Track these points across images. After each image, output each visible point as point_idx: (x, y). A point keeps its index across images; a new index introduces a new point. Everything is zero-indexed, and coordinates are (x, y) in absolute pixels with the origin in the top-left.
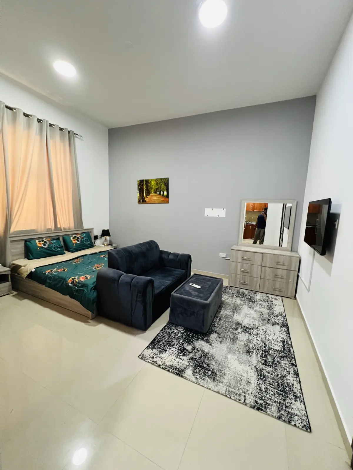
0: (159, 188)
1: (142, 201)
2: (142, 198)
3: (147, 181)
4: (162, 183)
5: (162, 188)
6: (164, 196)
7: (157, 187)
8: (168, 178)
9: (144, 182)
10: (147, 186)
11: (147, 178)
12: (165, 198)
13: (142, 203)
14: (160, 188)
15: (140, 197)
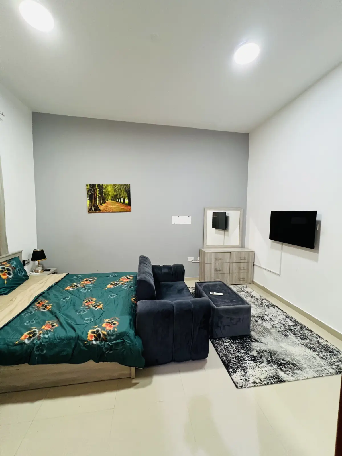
0: (118, 195)
1: (94, 209)
2: (94, 206)
3: (101, 187)
4: (121, 190)
5: (122, 195)
6: (125, 204)
7: (115, 194)
8: (129, 184)
9: (97, 187)
10: (101, 192)
11: (101, 183)
12: (126, 206)
13: (94, 212)
14: (120, 195)
15: (90, 205)
